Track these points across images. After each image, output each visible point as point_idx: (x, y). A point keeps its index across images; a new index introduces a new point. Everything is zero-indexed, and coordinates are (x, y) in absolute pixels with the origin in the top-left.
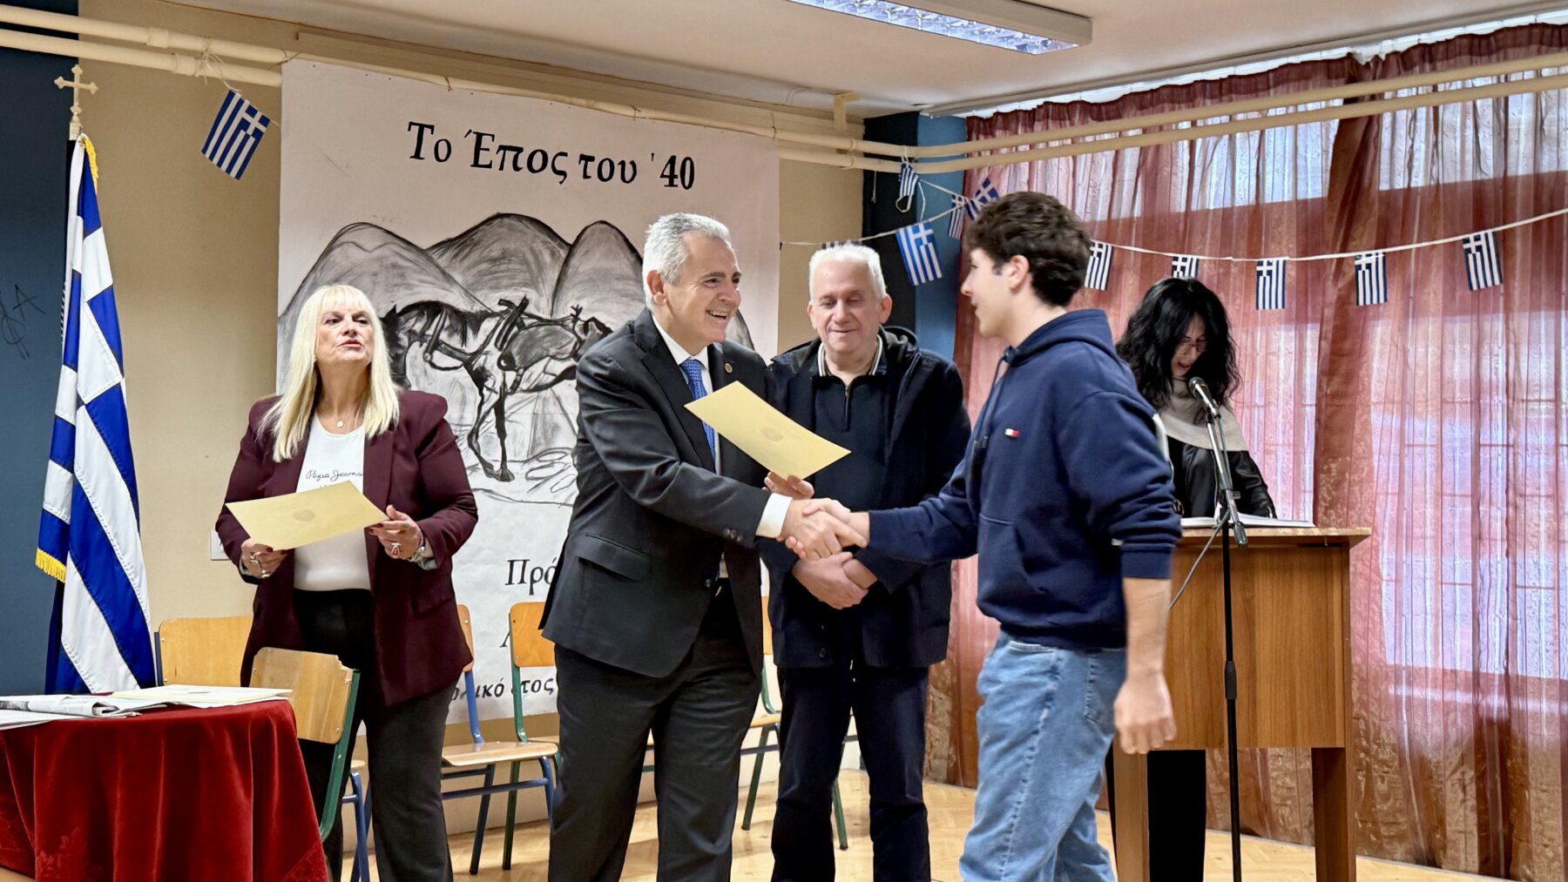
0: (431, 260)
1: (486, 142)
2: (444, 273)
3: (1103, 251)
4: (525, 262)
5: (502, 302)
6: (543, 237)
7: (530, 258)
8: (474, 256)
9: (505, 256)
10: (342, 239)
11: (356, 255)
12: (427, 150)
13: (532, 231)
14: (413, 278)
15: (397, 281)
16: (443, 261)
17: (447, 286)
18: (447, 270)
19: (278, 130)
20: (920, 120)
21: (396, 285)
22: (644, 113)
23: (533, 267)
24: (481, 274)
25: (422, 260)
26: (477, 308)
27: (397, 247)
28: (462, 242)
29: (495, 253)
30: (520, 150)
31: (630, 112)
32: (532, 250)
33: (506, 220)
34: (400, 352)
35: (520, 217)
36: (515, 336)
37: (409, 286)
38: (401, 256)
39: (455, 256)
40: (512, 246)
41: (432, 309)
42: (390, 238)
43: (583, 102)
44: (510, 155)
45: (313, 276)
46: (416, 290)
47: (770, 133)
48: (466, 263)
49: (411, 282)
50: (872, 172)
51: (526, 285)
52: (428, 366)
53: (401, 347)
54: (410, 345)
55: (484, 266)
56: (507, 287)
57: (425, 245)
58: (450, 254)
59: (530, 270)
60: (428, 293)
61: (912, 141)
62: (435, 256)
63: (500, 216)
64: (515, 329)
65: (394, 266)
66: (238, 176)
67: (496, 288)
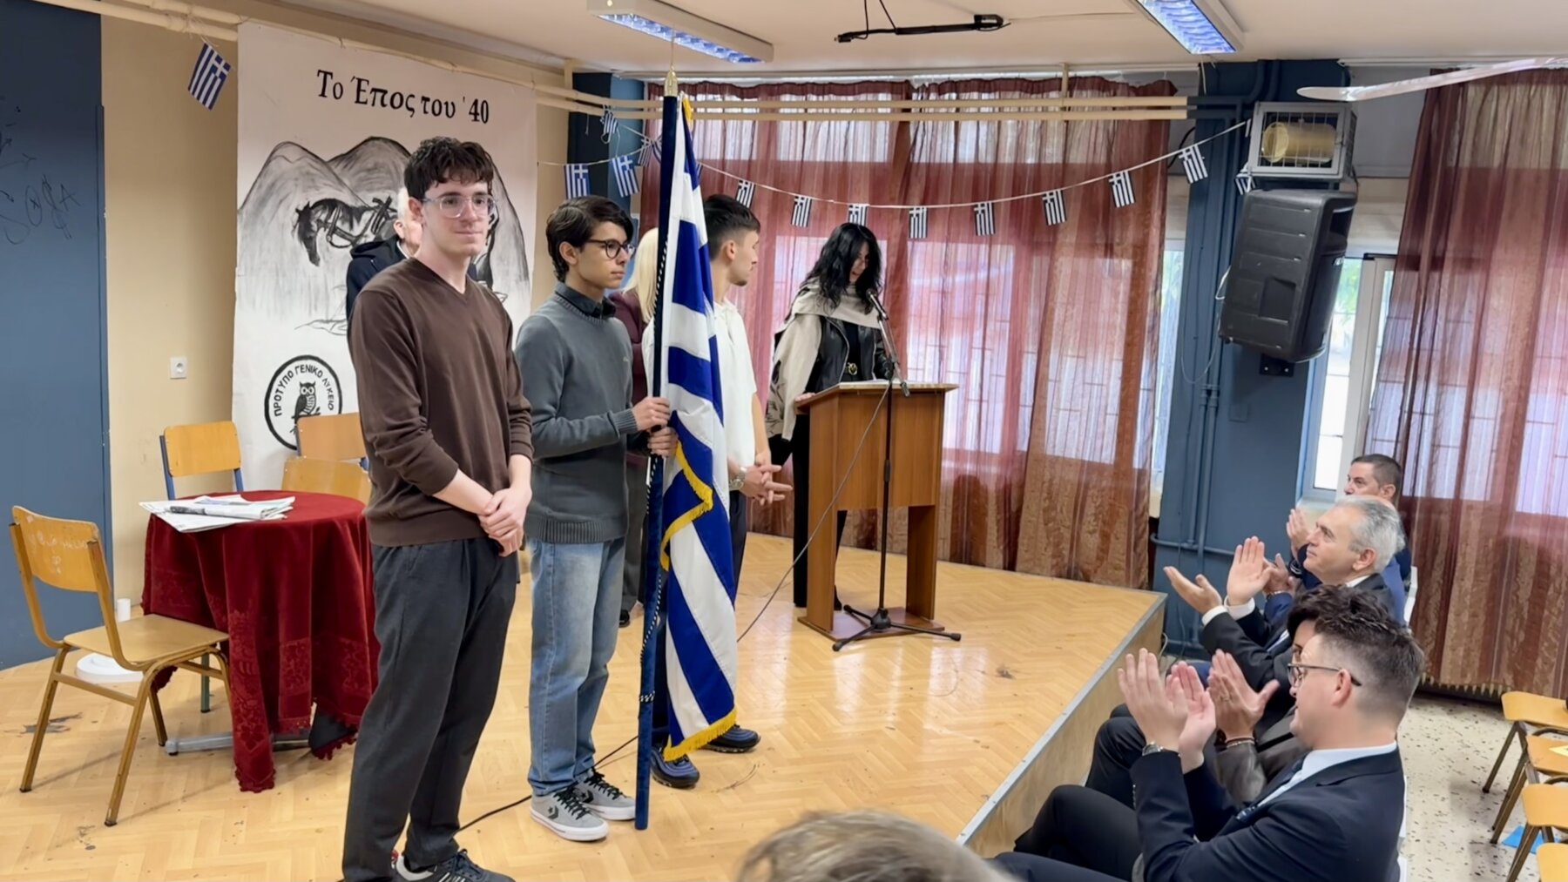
0: (330, 169)
1: (364, 84)
2: (338, 178)
3: (748, 186)
4: (389, 172)
5: (375, 200)
6: (401, 155)
7: (392, 168)
8: (357, 167)
9: (376, 168)
10: (277, 153)
11: (285, 165)
12: (329, 92)
13: (394, 150)
14: (320, 182)
15: (310, 184)
16: (338, 170)
17: (340, 187)
18: (340, 177)
20: (612, 79)
21: (310, 187)
22: (459, 68)
23: (395, 175)
25: (324, 169)
26: (359, 204)
27: (309, 160)
30: (385, 92)
31: (450, 67)
32: (393, 162)
33: (376, 142)
34: (313, 235)
35: (386, 140)
38: (312, 166)
40: (380, 160)
41: (330, 204)
42: (305, 153)
43: (422, 59)
44: (379, 95)
45: (259, 181)
46: (321, 190)
47: (531, 85)
48: (352, 171)
49: (318, 184)
50: (586, 115)
51: (389, 188)
52: (329, 245)
53: (313, 231)
54: (318, 229)
55: (363, 174)
56: (379, 189)
57: (326, 159)
58: (342, 165)
59: (392, 178)
60: (328, 193)
61: (607, 94)
62: (333, 167)
63: (372, 139)
64: (383, 219)
65: (308, 173)
66: (211, 107)
67: (370, 190)
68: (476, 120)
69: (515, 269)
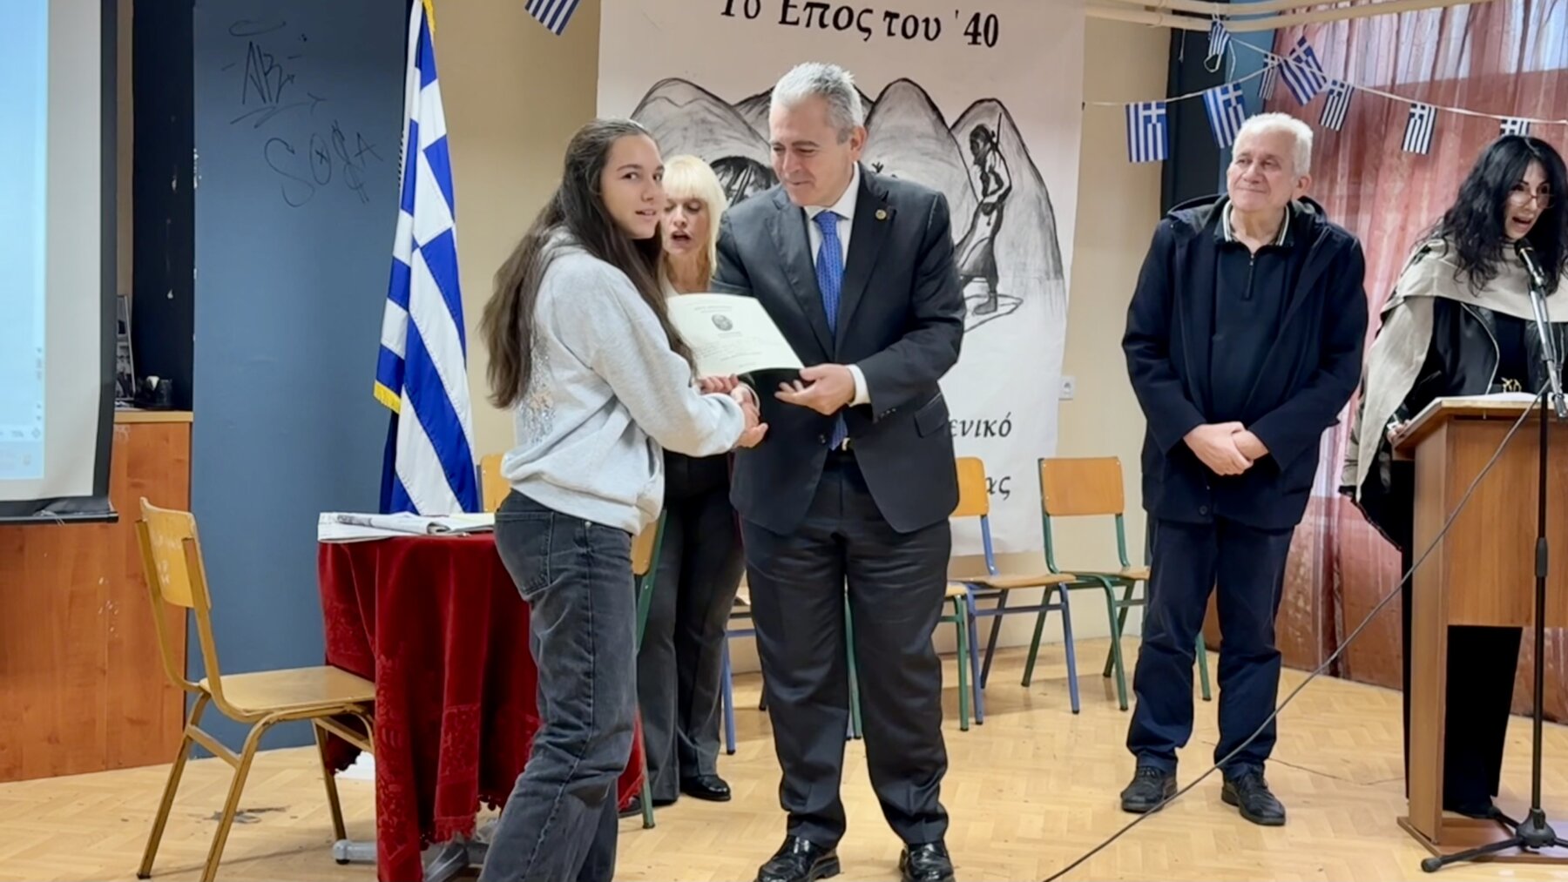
0: (739, 116)
2: (750, 129)
3: (1425, 113)
10: (657, 93)
11: (668, 110)
12: (737, 7)
14: (721, 134)
15: (708, 136)
16: (749, 118)
17: (753, 142)
18: (753, 126)
21: (706, 140)
25: (729, 116)
27: (706, 102)
30: (826, 7)
37: (717, 142)
38: (711, 112)
42: (700, 93)
44: (817, 12)
46: (723, 145)
49: (720, 137)
50: (1181, 30)
57: (732, 102)
58: (756, 111)
62: (742, 112)
65: (704, 121)
66: (558, 32)
68: (975, 42)
69: (1037, 261)
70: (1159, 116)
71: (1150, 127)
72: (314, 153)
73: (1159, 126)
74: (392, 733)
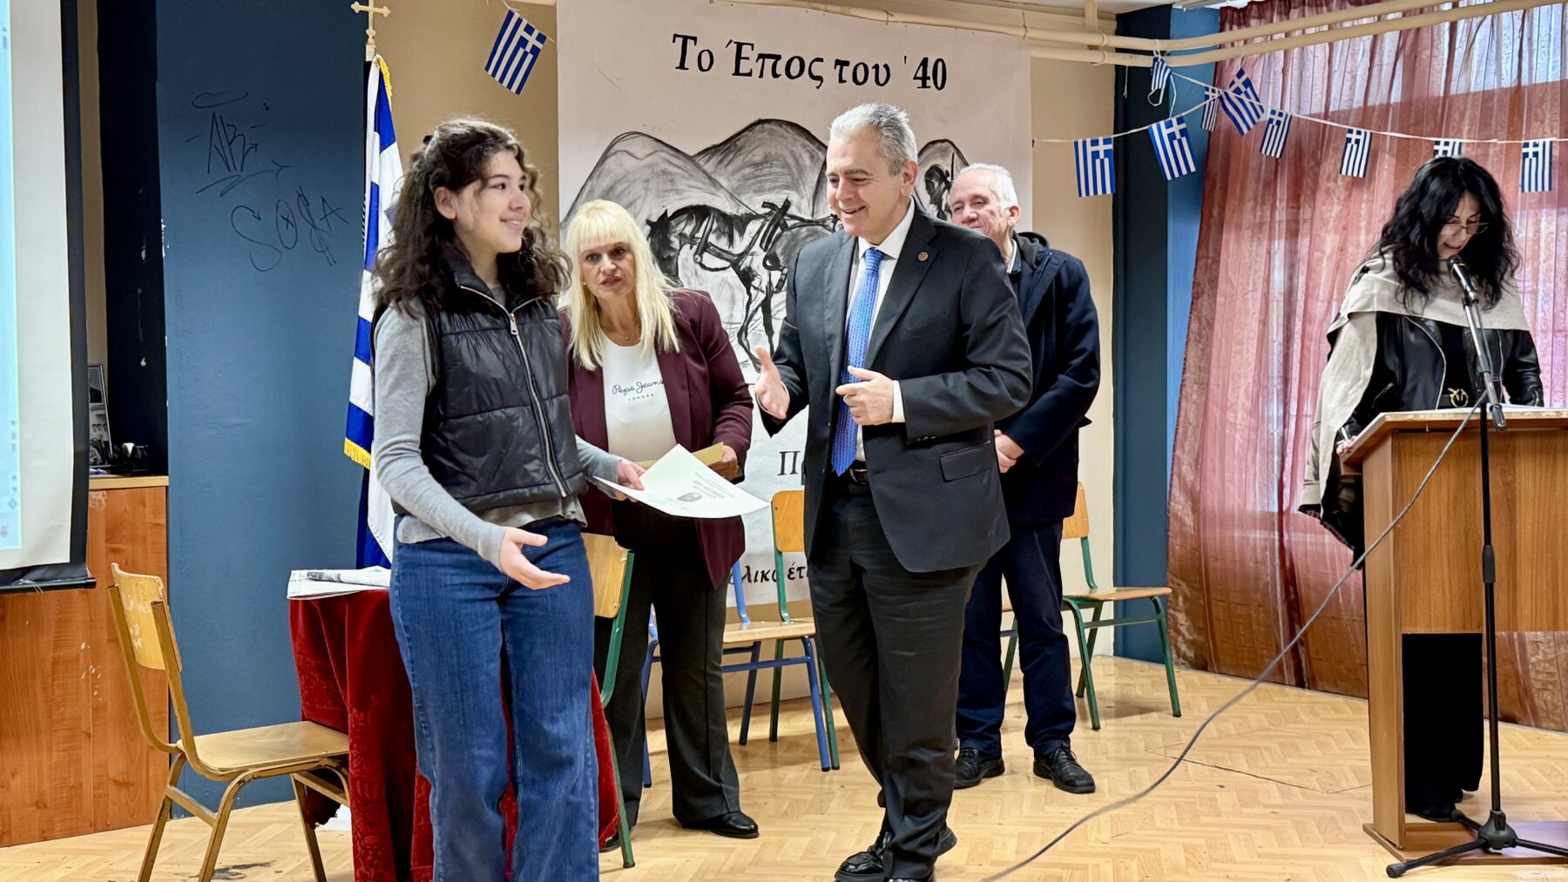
0: (698, 166)
1: (746, 51)
2: (710, 178)
3: (1361, 137)
4: (786, 165)
5: (765, 205)
6: (802, 140)
7: (791, 161)
8: (739, 161)
9: (766, 160)
10: (617, 147)
11: (629, 163)
12: (691, 61)
13: (791, 134)
14: (682, 184)
15: (668, 186)
16: (709, 167)
17: (714, 190)
18: (713, 176)
19: (554, 46)
20: (1173, 12)
21: (666, 191)
22: (898, 17)
23: (794, 170)
24: (746, 178)
25: (689, 166)
26: (742, 211)
27: (666, 154)
28: (727, 148)
29: (758, 159)
30: (778, 57)
31: (883, 17)
32: (792, 153)
33: (767, 126)
34: (672, 254)
35: (780, 123)
36: (779, 236)
37: (678, 192)
38: (670, 163)
39: (720, 162)
40: (773, 151)
41: (700, 213)
42: (660, 145)
43: (838, 9)
44: (769, 62)
45: (590, 184)
46: (685, 195)
47: (1021, 32)
48: (731, 168)
49: (680, 187)
50: (1124, 67)
51: (788, 187)
52: (698, 267)
53: (673, 249)
54: (681, 247)
55: (748, 171)
56: (771, 190)
57: (691, 154)
58: (715, 159)
59: (791, 174)
60: (696, 198)
61: (1165, 35)
62: (701, 163)
63: (761, 122)
64: (779, 230)
65: (664, 172)
66: (518, 91)
67: (760, 191)
68: (924, 86)
70: (1106, 152)
71: (1098, 162)
72: (280, 219)
73: (1106, 161)
74: (366, 785)
